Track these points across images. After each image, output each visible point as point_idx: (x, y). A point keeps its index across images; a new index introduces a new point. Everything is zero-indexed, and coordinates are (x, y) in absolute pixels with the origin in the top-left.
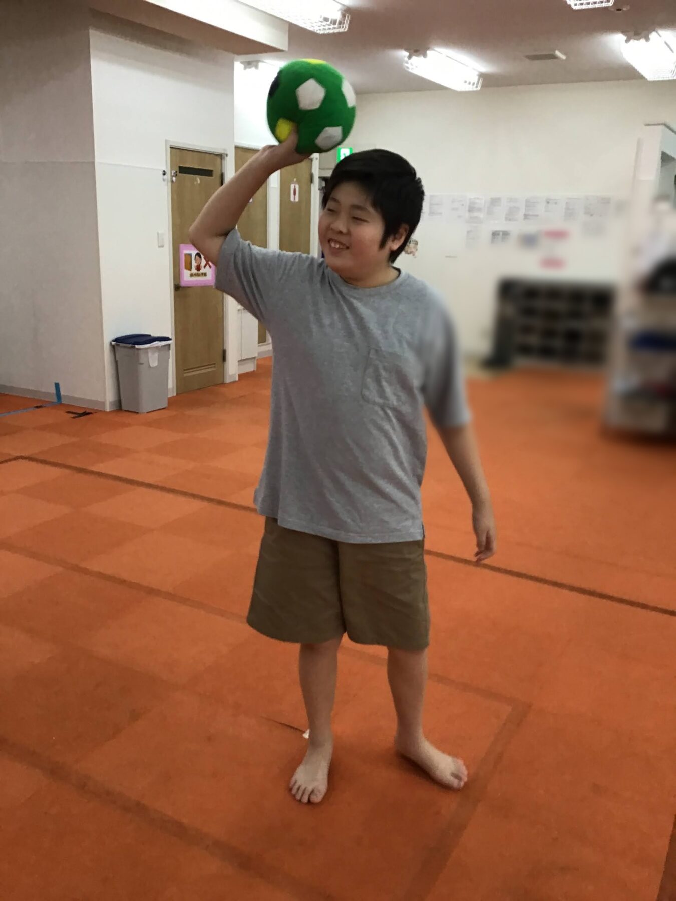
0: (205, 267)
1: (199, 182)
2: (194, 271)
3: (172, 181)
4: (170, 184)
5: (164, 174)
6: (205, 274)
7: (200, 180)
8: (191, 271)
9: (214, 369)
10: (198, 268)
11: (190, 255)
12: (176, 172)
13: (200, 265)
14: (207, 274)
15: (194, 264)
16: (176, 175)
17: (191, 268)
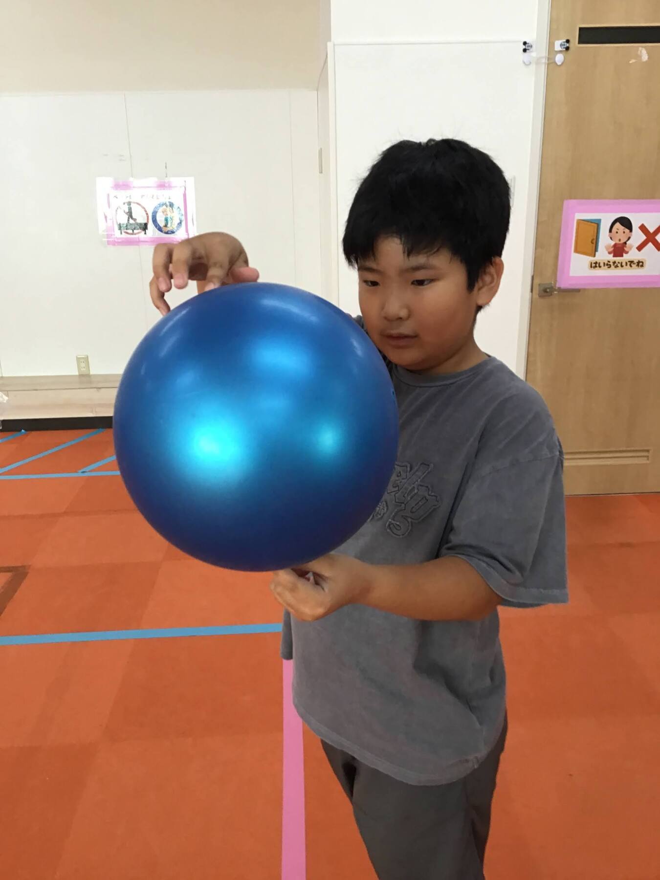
0: (640, 248)
1: (645, 57)
2: (603, 255)
3: (551, 63)
4: (543, 69)
5: (526, 47)
6: (640, 264)
7: (648, 53)
8: (595, 256)
9: (643, 461)
10: (619, 250)
11: (597, 223)
12: (568, 41)
13: (625, 243)
14: (647, 264)
15: (605, 241)
16: (567, 49)
17: (596, 250)
